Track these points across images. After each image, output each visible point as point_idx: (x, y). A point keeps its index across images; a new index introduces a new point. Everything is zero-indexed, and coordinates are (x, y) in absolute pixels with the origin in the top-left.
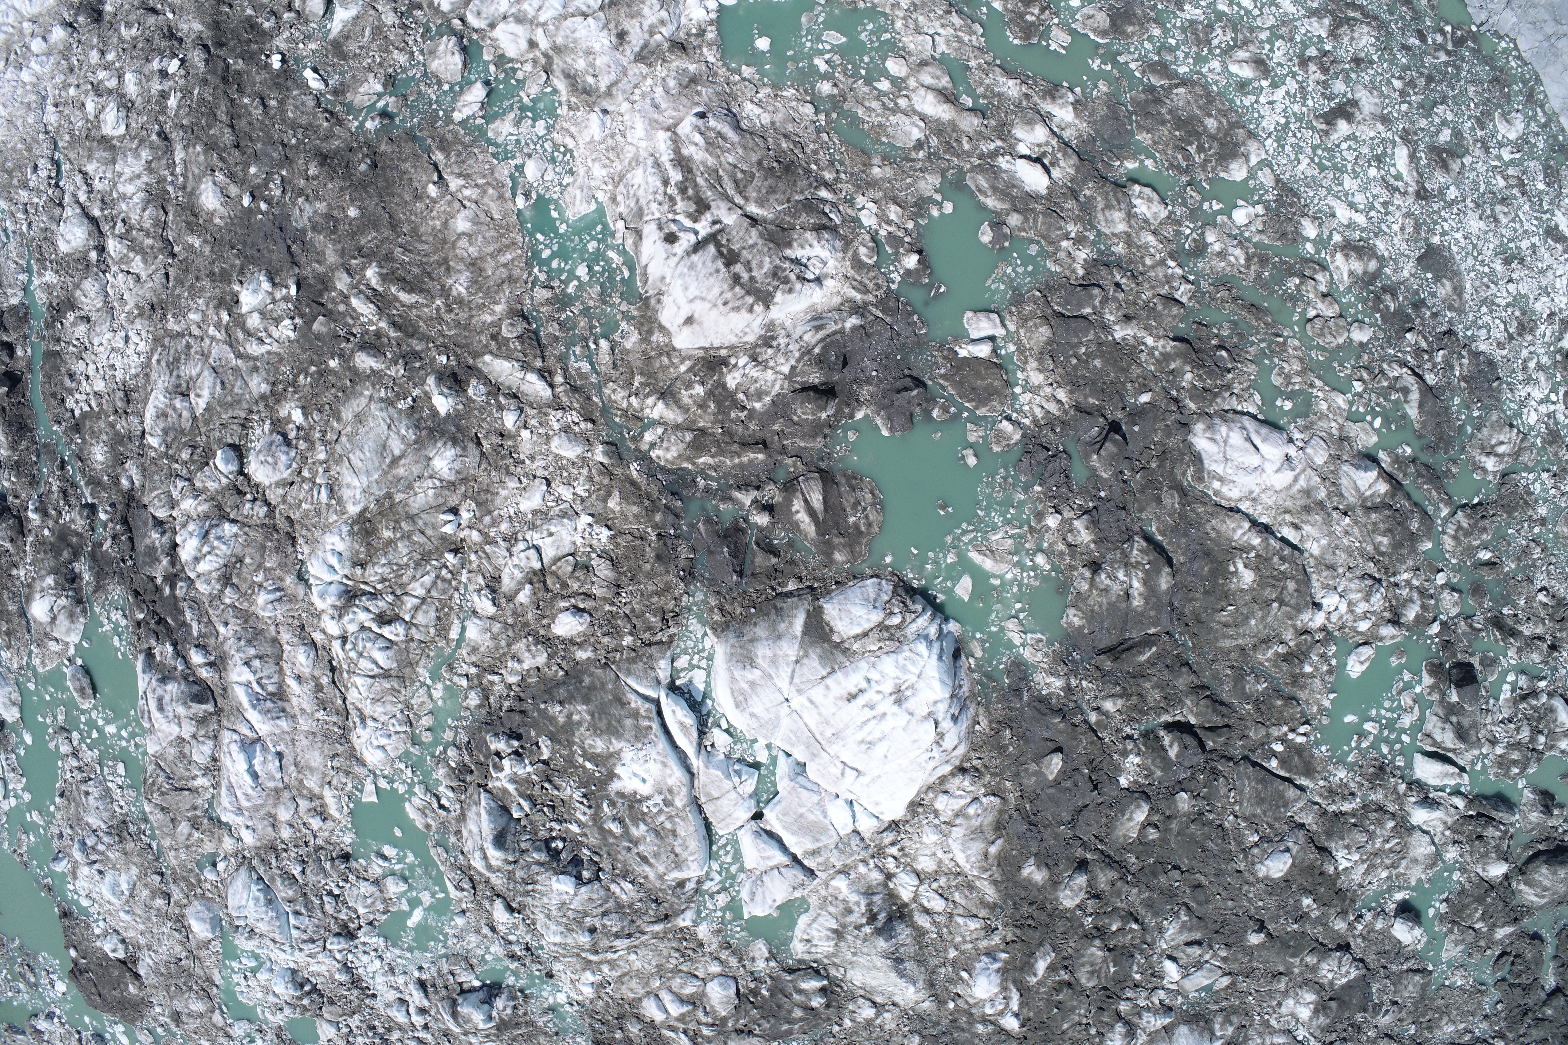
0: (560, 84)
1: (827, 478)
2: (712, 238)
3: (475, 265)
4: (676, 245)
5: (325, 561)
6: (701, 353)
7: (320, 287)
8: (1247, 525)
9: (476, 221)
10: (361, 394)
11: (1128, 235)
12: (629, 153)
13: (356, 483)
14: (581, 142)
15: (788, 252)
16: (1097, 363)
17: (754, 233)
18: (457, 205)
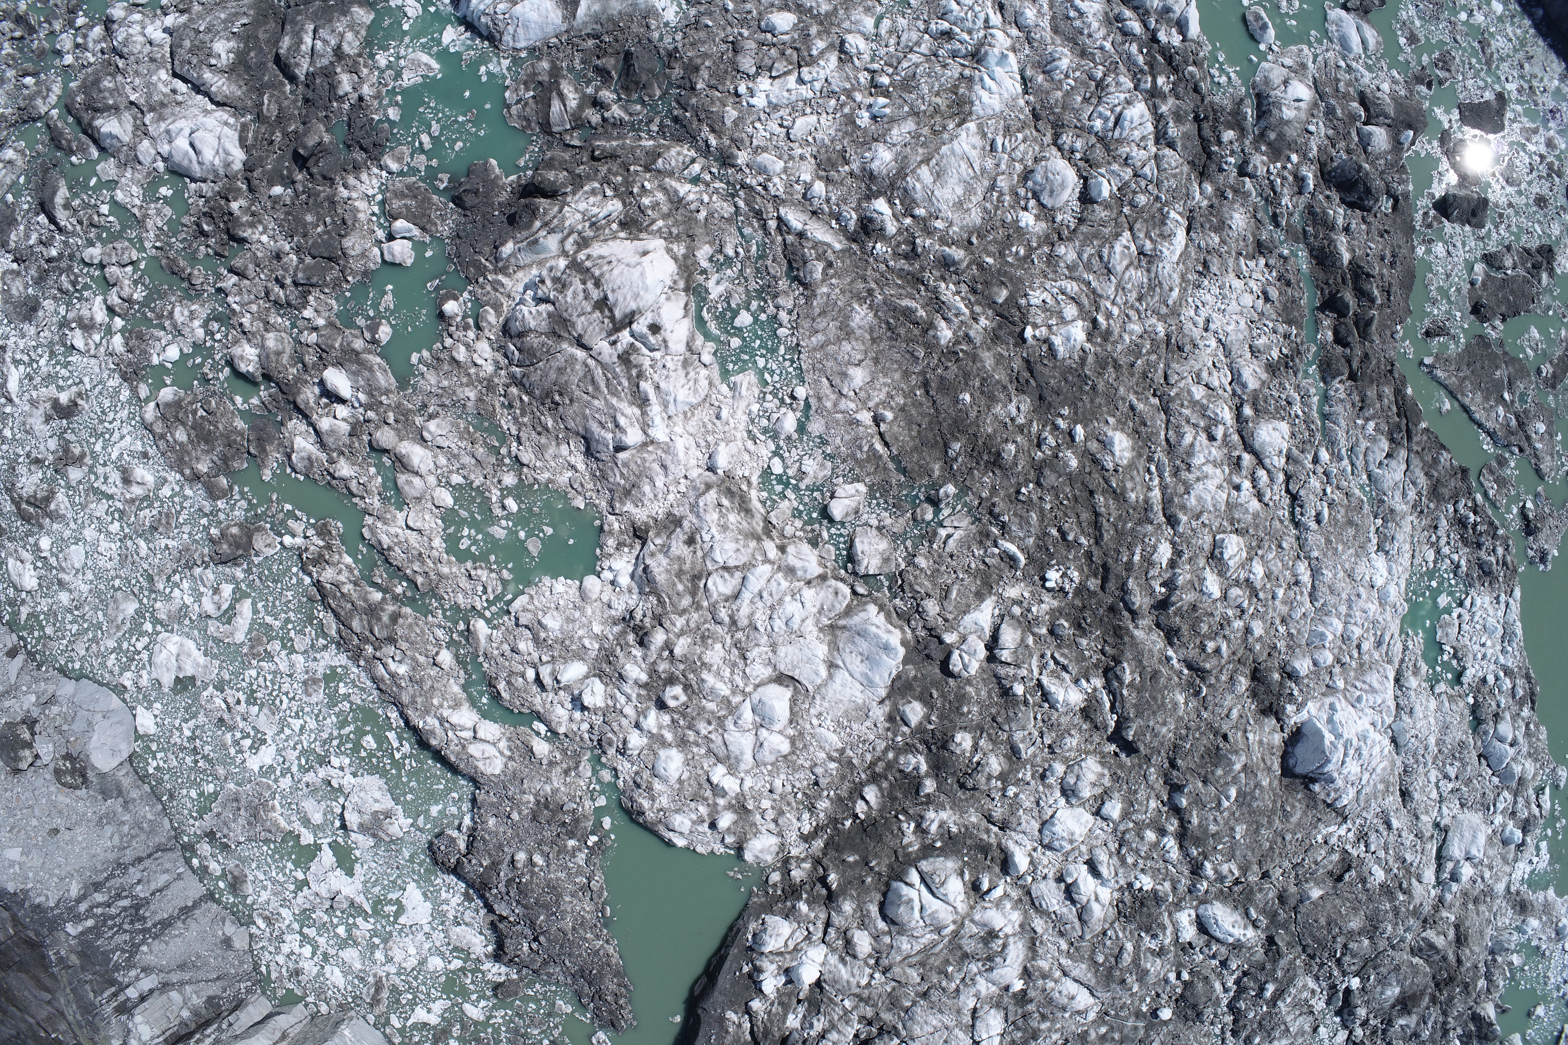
0: (756, 505)
1: (546, 127)
2: (618, 326)
3: (846, 333)
4: (649, 321)
5: (999, 84)
6: (643, 235)
7: (1002, 333)
8: (213, 89)
9: (844, 375)
10: (961, 228)
11: (266, 330)
12: (693, 425)
13: (967, 148)
14: (740, 444)
15: (550, 308)
16: (309, 218)
17: (579, 328)
18: (862, 394)
